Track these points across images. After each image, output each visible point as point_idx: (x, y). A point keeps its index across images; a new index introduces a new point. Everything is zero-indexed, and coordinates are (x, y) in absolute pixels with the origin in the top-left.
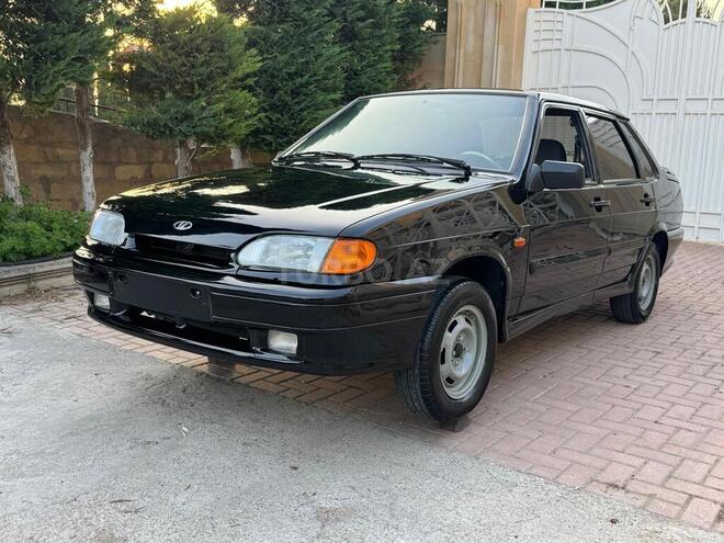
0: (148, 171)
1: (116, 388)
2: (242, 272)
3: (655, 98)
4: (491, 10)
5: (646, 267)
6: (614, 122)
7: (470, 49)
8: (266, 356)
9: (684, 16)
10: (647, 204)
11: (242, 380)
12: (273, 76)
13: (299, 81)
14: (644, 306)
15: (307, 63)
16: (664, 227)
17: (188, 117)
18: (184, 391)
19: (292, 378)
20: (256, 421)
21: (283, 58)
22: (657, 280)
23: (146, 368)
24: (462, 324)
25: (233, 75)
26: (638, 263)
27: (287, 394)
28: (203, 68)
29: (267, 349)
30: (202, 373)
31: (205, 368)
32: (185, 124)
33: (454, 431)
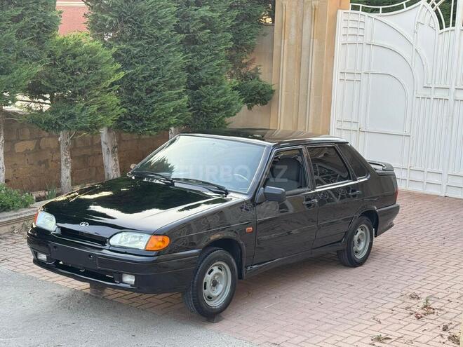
0: (38, 144)
1: (43, 300)
2: (111, 248)
3: (433, 86)
4: (308, 11)
7: (293, 41)
8: (122, 285)
9: (454, 25)
11: (109, 298)
12: (133, 80)
13: (151, 82)
15: (158, 69)
17: (72, 116)
18: (79, 302)
19: (136, 297)
20: (117, 316)
21: (140, 67)
23: (57, 291)
24: (216, 270)
25: (104, 85)
27: (133, 305)
28: (83, 82)
29: (121, 282)
30: (87, 294)
31: (88, 291)
32: (70, 121)
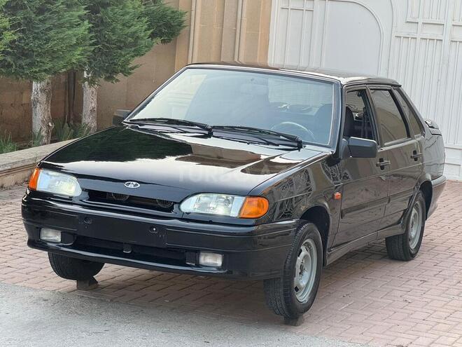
2: (186, 216)
5: (414, 211)
6: (390, 91)
10: (416, 159)
14: (413, 246)
16: (429, 177)
22: (423, 224)
26: (408, 208)
33: (295, 325)
